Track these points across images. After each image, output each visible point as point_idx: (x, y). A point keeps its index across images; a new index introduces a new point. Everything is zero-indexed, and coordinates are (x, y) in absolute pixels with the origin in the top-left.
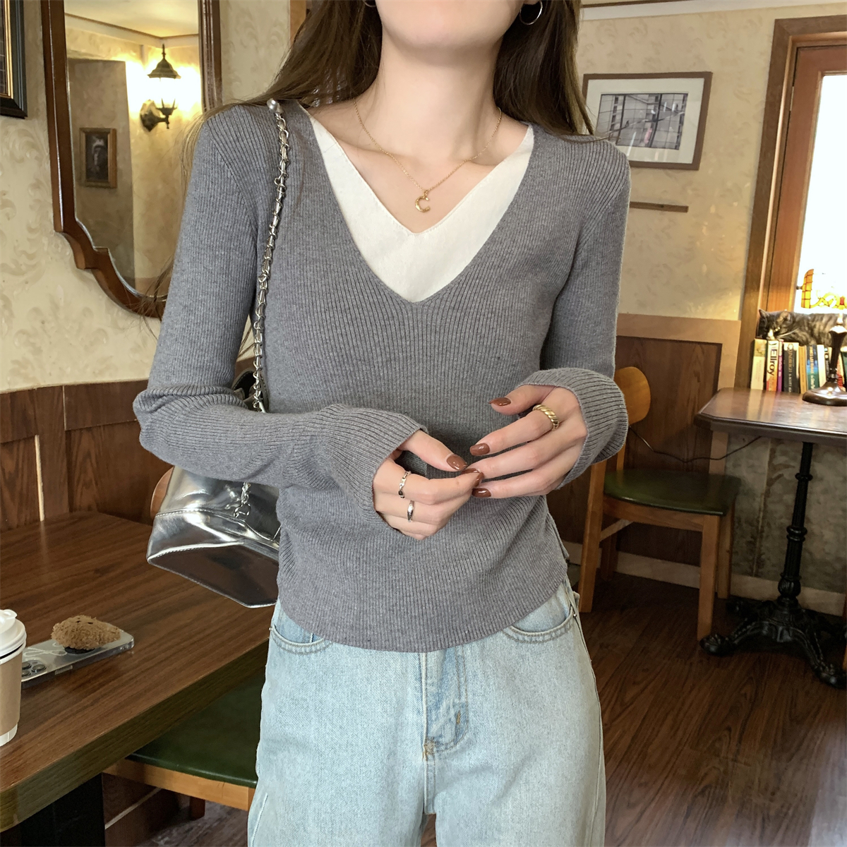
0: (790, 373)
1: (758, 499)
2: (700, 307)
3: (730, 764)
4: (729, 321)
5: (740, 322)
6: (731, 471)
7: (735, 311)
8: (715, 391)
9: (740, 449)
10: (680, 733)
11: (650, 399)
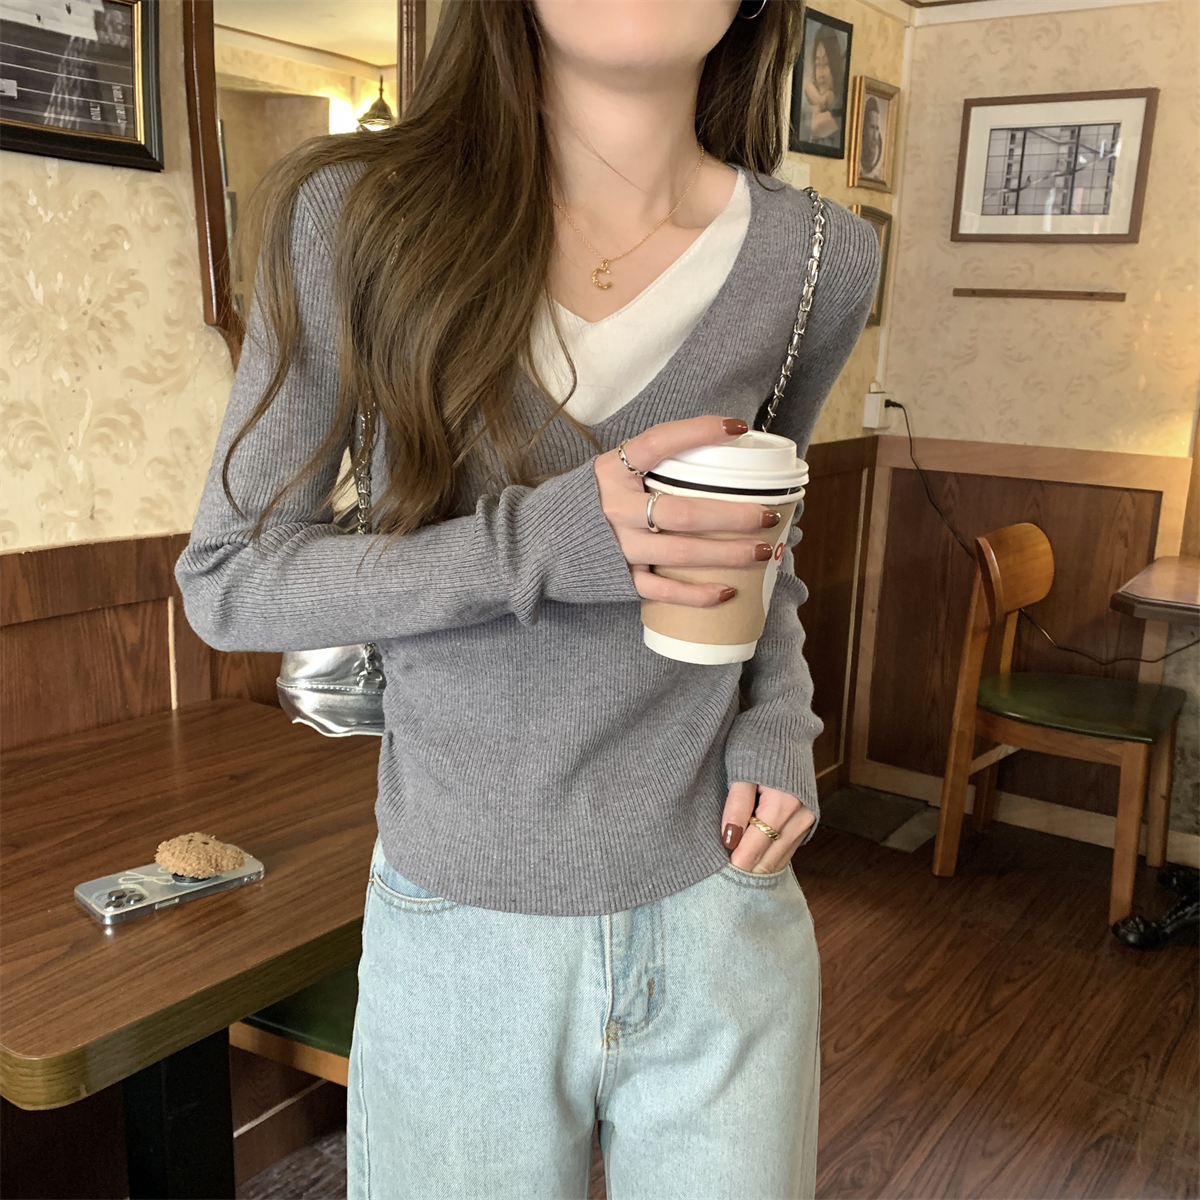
2: (1131, 438)
3: (1144, 1106)
4: (1174, 458)
5: (1191, 459)
6: (1171, 680)
7: (1183, 443)
8: (1150, 560)
9: (1188, 647)
10: (1070, 1057)
11: (1052, 570)
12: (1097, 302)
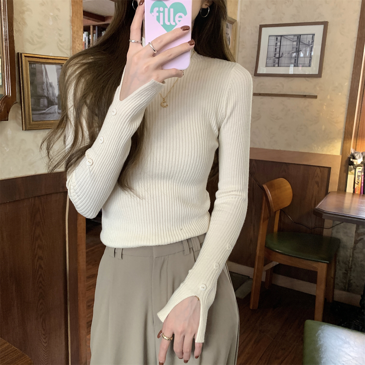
1: (349, 250)
2: (320, 148)
5: (341, 156)
6: (335, 235)
7: (338, 150)
8: (327, 193)
9: (340, 224)
11: (292, 195)
12: (307, 99)
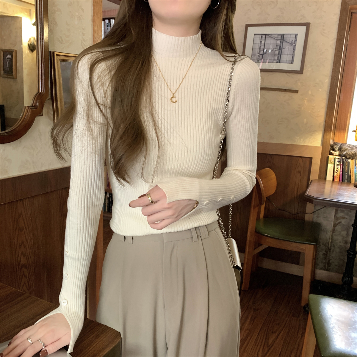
0: (346, 173)
1: (329, 233)
2: (302, 140)
4: (316, 147)
5: (322, 147)
6: (316, 220)
7: (319, 142)
9: (320, 209)
12: (287, 93)
